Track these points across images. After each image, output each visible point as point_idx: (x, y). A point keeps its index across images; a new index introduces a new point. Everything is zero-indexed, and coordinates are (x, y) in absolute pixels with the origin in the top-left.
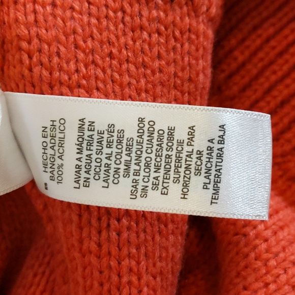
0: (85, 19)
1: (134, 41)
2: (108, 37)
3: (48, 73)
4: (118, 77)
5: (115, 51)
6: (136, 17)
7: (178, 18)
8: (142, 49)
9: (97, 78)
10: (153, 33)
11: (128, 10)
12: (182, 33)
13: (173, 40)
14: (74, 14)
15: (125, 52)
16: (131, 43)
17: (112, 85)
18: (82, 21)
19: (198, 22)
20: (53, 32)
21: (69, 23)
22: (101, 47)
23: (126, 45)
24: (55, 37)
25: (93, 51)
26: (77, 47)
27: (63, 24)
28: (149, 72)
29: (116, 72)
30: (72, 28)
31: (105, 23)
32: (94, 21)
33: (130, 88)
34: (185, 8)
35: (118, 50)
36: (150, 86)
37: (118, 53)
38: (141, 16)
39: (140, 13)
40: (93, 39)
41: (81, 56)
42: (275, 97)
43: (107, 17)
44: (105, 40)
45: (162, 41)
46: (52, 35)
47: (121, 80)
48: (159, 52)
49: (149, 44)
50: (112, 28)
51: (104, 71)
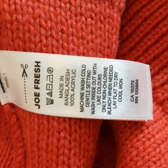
0: (47, 7)
1: (77, 23)
2: (61, 20)
3: (23, 43)
4: (66, 45)
5: (64, 28)
6: (78, 7)
7: (103, 9)
8: (81, 27)
9: (53, 46)
10: (88, 18)
11: (73, 3)
12: (105, 18)
13: (100, 23)
14: (40, 4)
15: (71, 29)
16: (75, 23)
17: (62, 50)
18: (44, 9)
19: (114, 12)
20: (26, 17)
21: (37, 10)
22: (56, 26)
23: (72, 24)
24: (27, 20)
25: (51, 29)
26: (41, 26)
27: (32, 11)
28: (85, 42)
29: (66, 42)
30: (38, 13)
31: (59, 11)
32: (52, 9)
33: (73, 52)
34: (107, 3)
35: (67, 28)
36: (86, 51)
37: (66, 30)
38: (81, 7)
39: (80, 5)
40: (51, 20)
41: (43, 32)
42: (150, 54)
43: (60, 7)
44: (59, 21)
45: (93, 22)
46: (25, 19)
47: (68, 47)
48: (91, 29)
49: (86, 25)
50: (63, 14)
51: (57, 41)
